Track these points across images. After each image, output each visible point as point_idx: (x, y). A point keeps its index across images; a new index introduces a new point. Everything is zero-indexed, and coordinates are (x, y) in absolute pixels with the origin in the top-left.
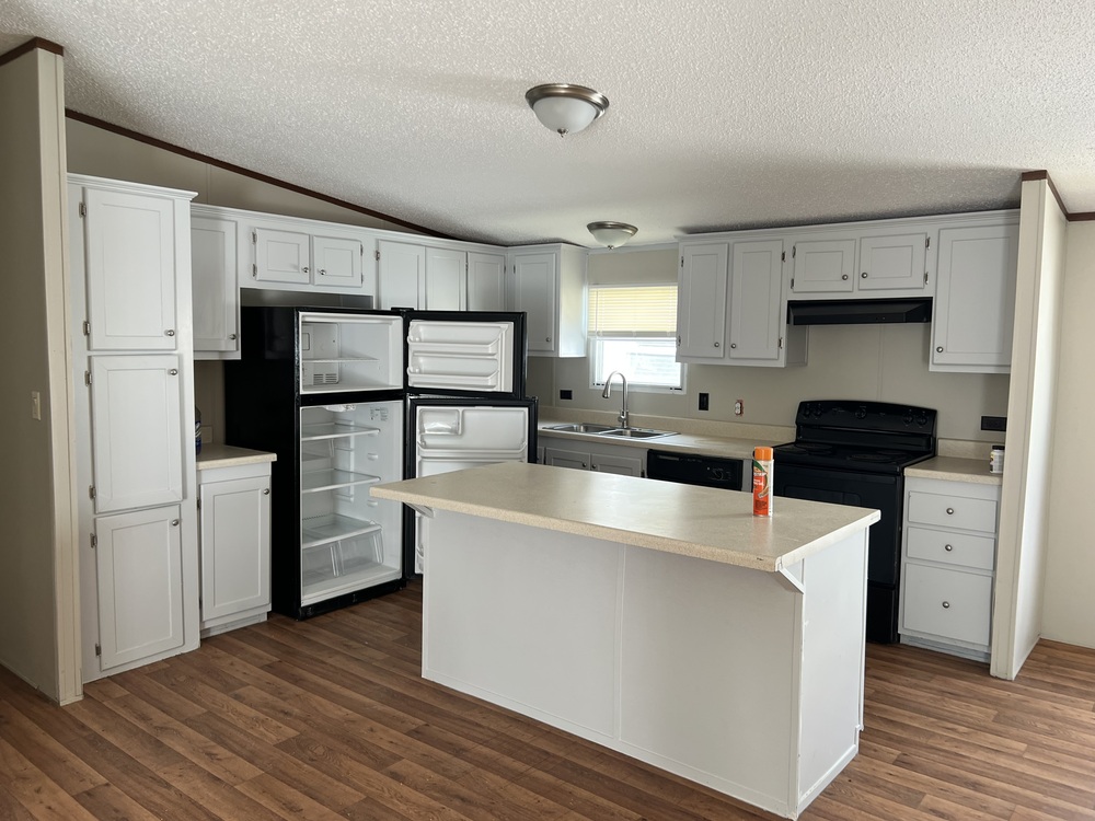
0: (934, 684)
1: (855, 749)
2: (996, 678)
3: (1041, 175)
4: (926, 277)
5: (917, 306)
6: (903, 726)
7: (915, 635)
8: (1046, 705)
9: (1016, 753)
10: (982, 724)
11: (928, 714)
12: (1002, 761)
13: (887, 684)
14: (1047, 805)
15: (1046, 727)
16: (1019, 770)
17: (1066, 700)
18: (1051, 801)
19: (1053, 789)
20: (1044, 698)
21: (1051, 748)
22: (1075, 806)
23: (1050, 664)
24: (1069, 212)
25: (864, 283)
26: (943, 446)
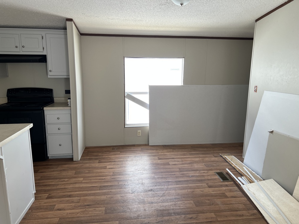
0: (59, 169)
1: (33, 199)
2: (75, 161)
3: (71, 20)
4: (43, 48)
5: (42, 57)
6: (49, 185)
7: (53, 155)
8: (87, 165)
9: (80, 182)
10: (72, 176)
11: (57, 179)
12: (77, 185)
13: (44, 173)
14: (89, 194)
15: (88, 171)
16: (81, 186)
17: (92, 162)
18: (89, 192)
19: (90, 189)
20: (87, 163)
21: (89, 177)
22: (95, 191)
23: (88, 153)
24: (81, 33)
25: (24, 49)
26: (56, 99)
